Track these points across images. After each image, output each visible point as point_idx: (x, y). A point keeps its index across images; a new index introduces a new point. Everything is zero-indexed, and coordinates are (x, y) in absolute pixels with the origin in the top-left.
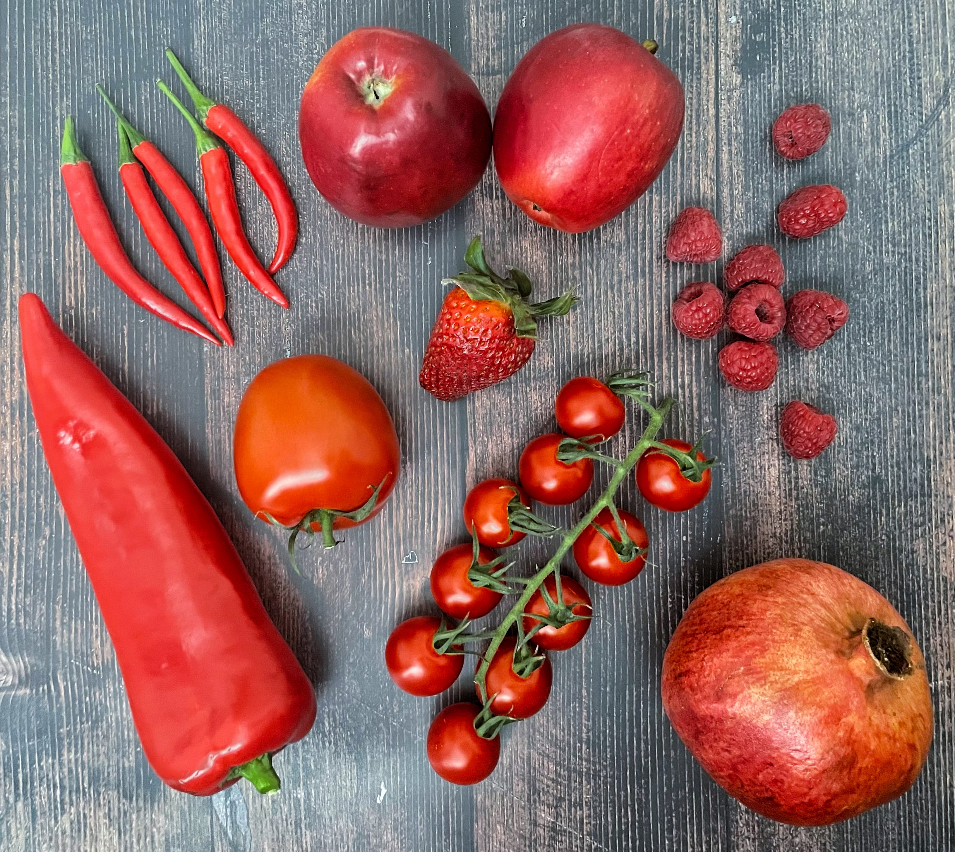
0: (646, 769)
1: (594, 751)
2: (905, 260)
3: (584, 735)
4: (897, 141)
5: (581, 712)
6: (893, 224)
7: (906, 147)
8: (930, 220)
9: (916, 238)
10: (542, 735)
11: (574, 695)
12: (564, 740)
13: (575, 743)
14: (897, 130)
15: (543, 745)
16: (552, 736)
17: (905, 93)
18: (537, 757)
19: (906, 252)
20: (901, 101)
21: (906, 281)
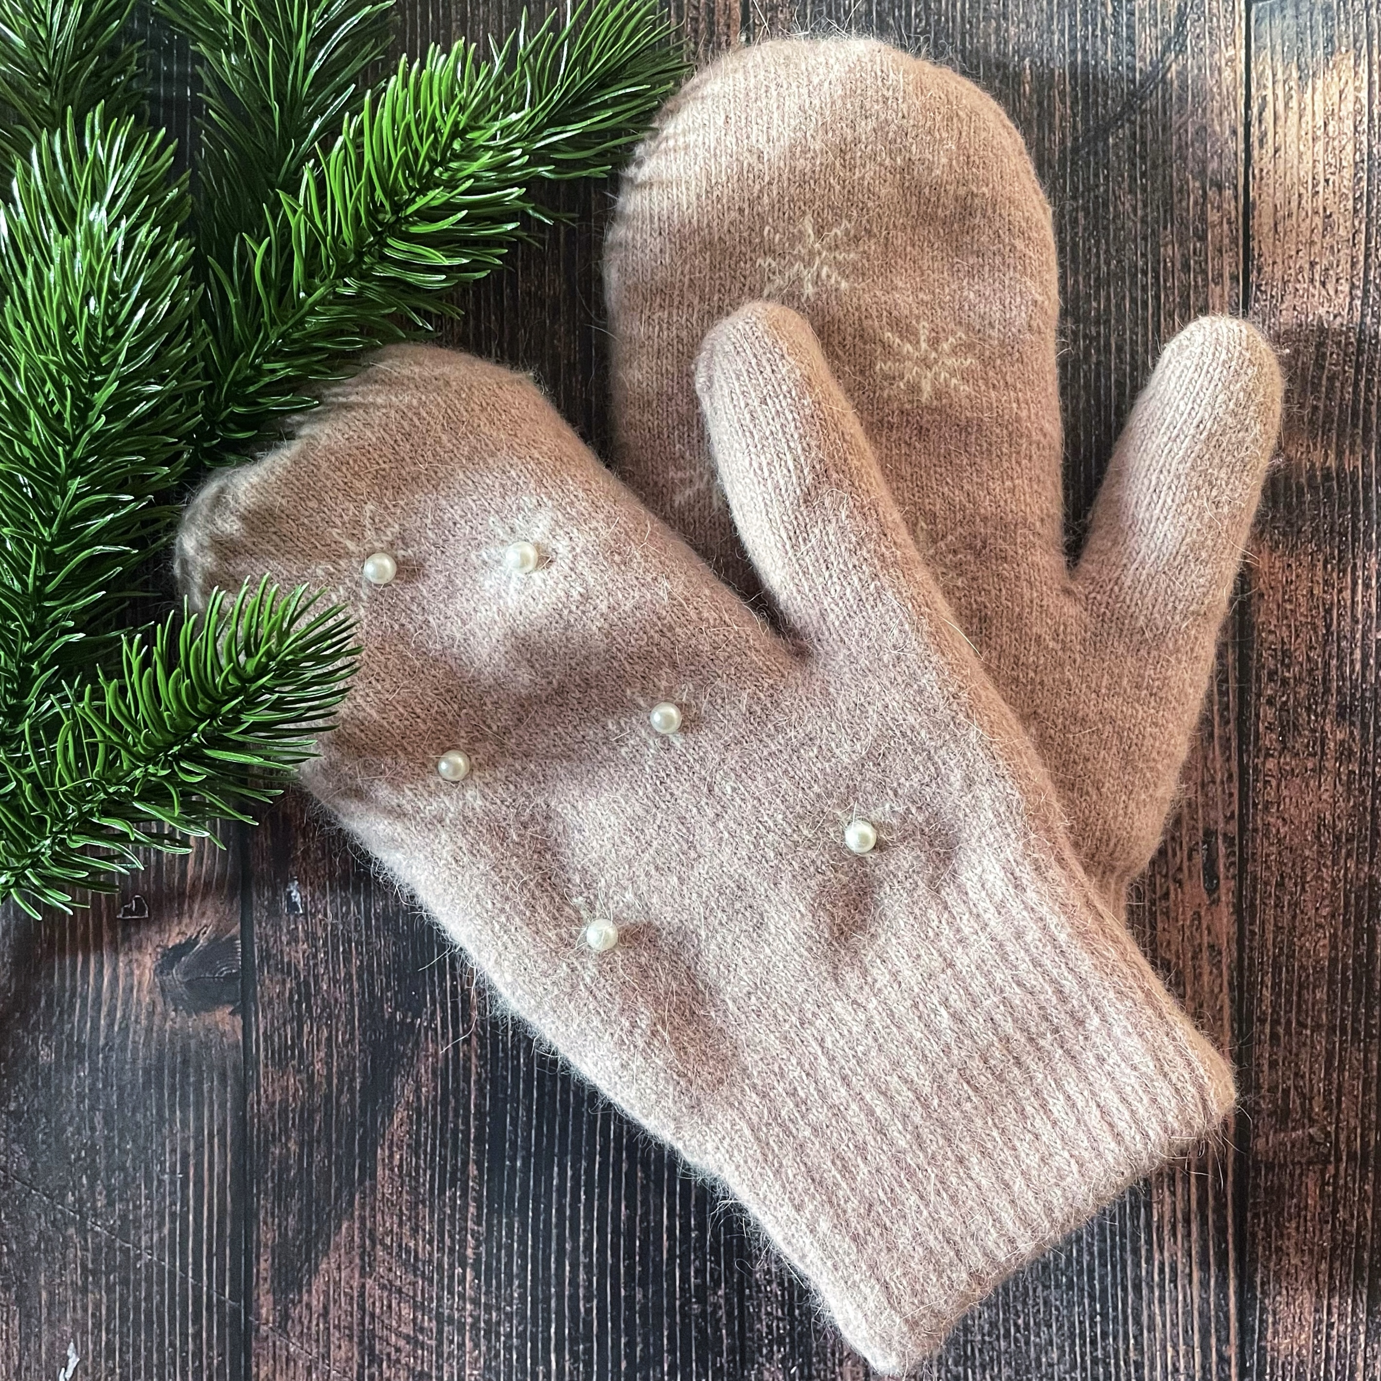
0: (588, 1324)
1: (488, 1284)
2: (1098, 351)
3: (469, 1252)
4: (1085, 121)
5: (465, 1207)
6: (1076, 281)
7: (1103, 131)
8: (1145, 273)
9: (1118, 306)
10: (387, 1248)
11: (453, 1173)
12: (430, 1262)
13: (452, 1266)
14: (1086, 98)
15: (390, 1270)
16: (408, 1252)
17: (1104, 29)
18: (378, 1292)
19: (1098, 333)
20: (1094, 44)
21: (1098, 389)
